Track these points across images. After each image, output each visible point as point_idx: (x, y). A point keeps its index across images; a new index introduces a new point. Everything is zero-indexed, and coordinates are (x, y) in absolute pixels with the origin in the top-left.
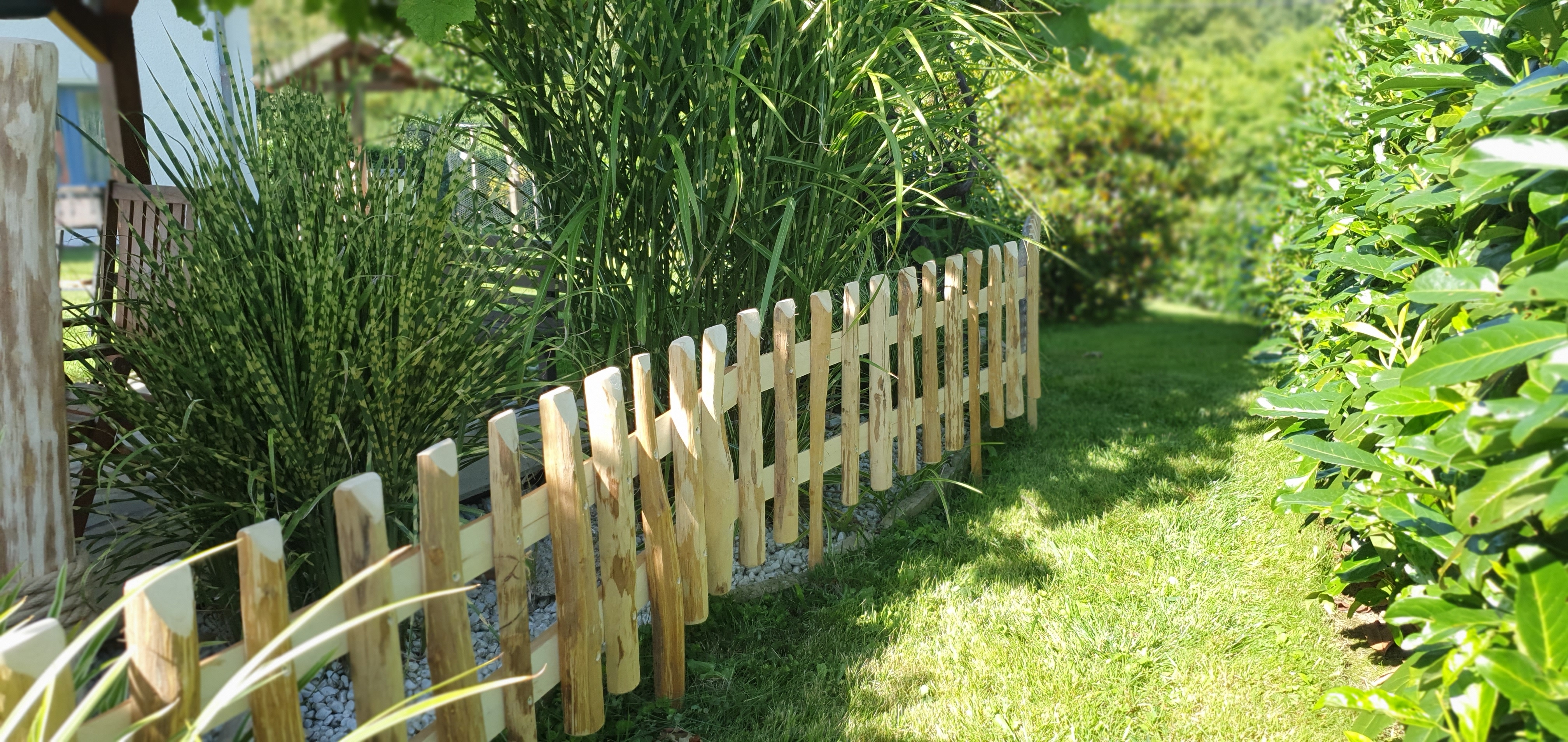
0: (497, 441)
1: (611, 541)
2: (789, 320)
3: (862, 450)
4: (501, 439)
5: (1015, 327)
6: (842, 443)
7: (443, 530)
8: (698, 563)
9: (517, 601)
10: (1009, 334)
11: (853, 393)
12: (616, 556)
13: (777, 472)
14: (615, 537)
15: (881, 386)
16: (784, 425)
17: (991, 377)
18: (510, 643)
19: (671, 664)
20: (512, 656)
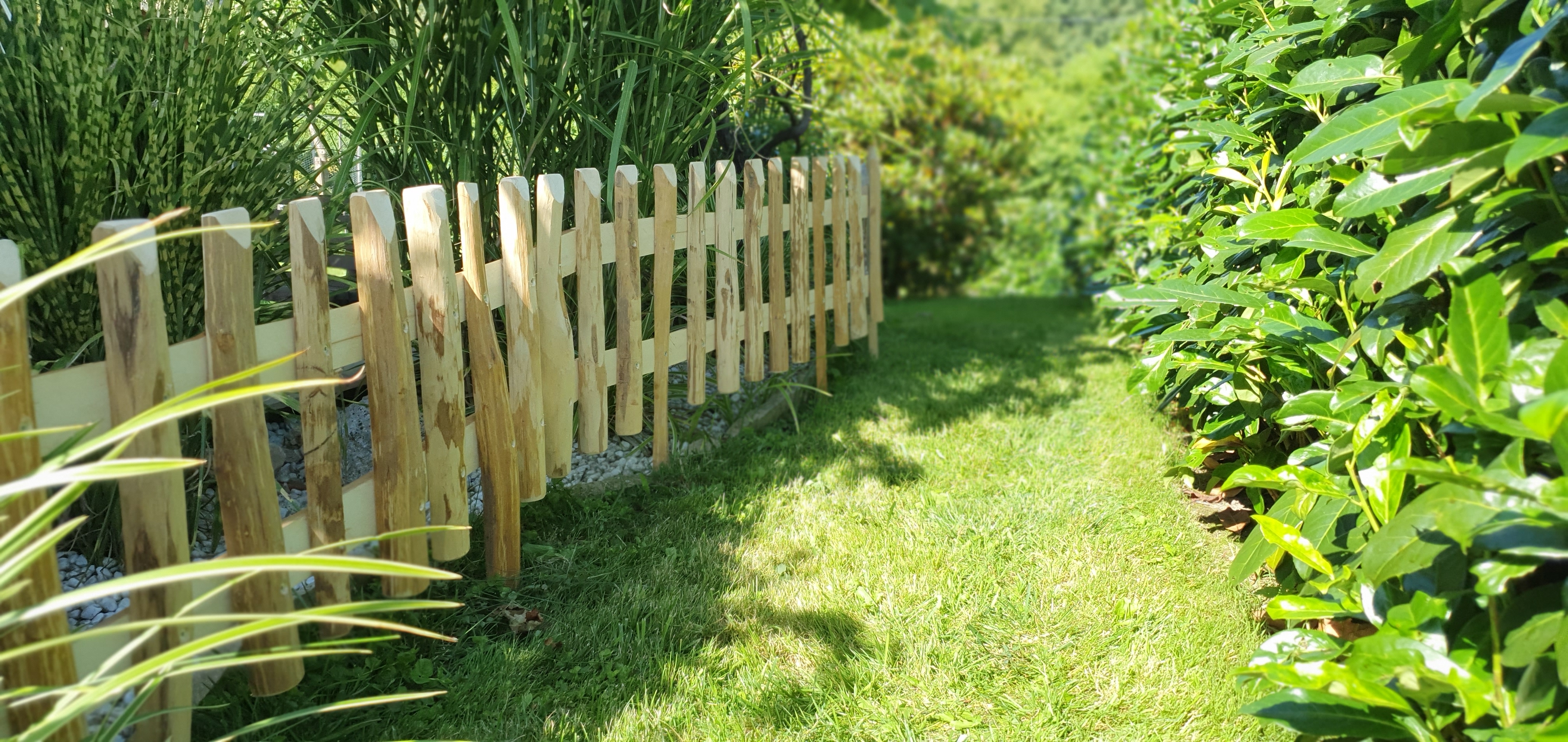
0: (299, 226)
1: (435, 382)
2: (631, 187)
3: (709, 347)
4: (304, 226)
5: (859, 244)
6: (688, 337)
7: (234, 314)
8: (534, 432)
9: (325, 422)
10: (853, 251)
11: (699, 281)
12: (442, 401)
13: (619, 357)
14: (440, 378)
15: (728, 280)
16: (626, 304)
17: (835, 293)
18: (317, 472)
19: (505, 538)
20: (319, 488)
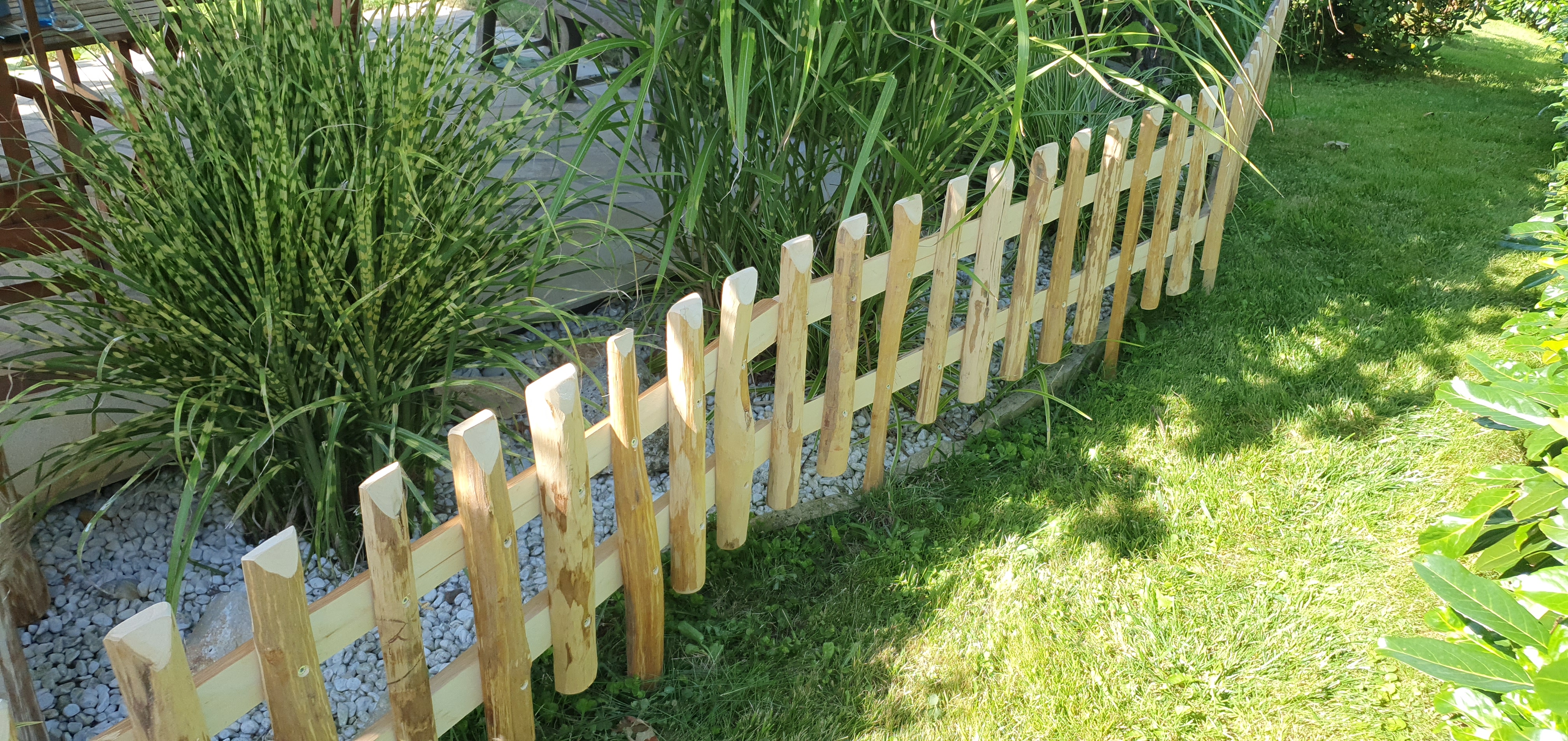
0: (370, 507)
1: (558, 553)
2: (855, 243)
3: (949, 361)
4: (375, 507)
6: (924, 359)
7: (282, 632)
8: (692, 538)
9: (405, 661)
10: (1186, 199)
11: (942, 306)
12: (564, 569)
13: (826, 404)
14: (562, 551)
15: (985, 293)
16: (839, 357)
17: (1151, 253)
19: (644, 648)
20: (402, 709)
